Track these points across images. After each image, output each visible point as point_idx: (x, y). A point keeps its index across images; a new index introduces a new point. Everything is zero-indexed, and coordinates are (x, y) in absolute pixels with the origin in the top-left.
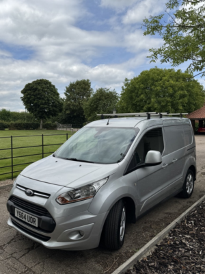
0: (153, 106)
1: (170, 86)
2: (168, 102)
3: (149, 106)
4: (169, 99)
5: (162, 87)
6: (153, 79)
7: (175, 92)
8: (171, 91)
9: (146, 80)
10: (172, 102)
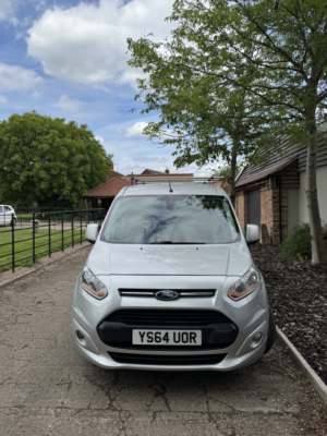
0: (37, 175)
1: (64, 145)
2: (61, 169)
3: (30, 174)
4: (63, 165)
5: (51, 145)
6: (33, 130)
7: (72, 155)
8: (66, 153)
9: (21, 131)
10: (67, 170)
